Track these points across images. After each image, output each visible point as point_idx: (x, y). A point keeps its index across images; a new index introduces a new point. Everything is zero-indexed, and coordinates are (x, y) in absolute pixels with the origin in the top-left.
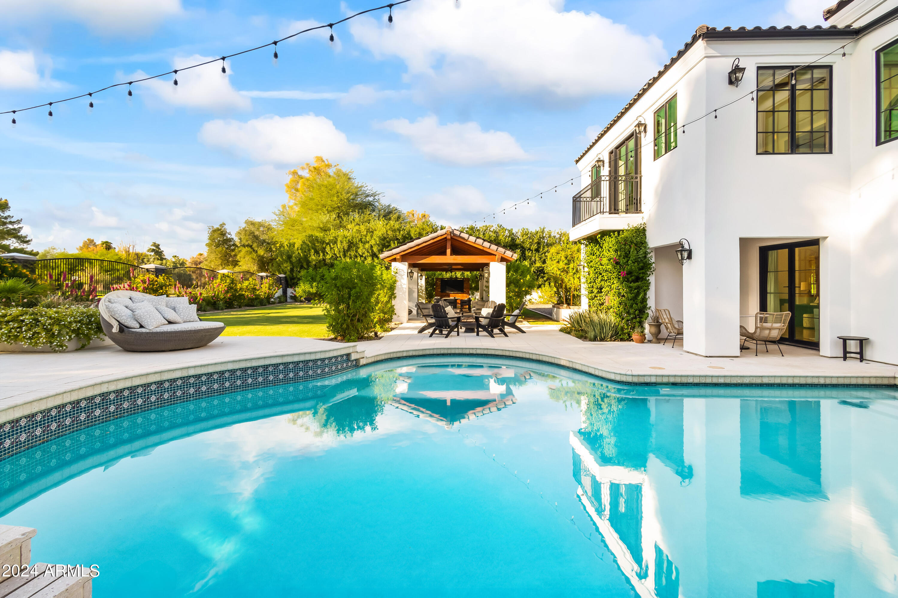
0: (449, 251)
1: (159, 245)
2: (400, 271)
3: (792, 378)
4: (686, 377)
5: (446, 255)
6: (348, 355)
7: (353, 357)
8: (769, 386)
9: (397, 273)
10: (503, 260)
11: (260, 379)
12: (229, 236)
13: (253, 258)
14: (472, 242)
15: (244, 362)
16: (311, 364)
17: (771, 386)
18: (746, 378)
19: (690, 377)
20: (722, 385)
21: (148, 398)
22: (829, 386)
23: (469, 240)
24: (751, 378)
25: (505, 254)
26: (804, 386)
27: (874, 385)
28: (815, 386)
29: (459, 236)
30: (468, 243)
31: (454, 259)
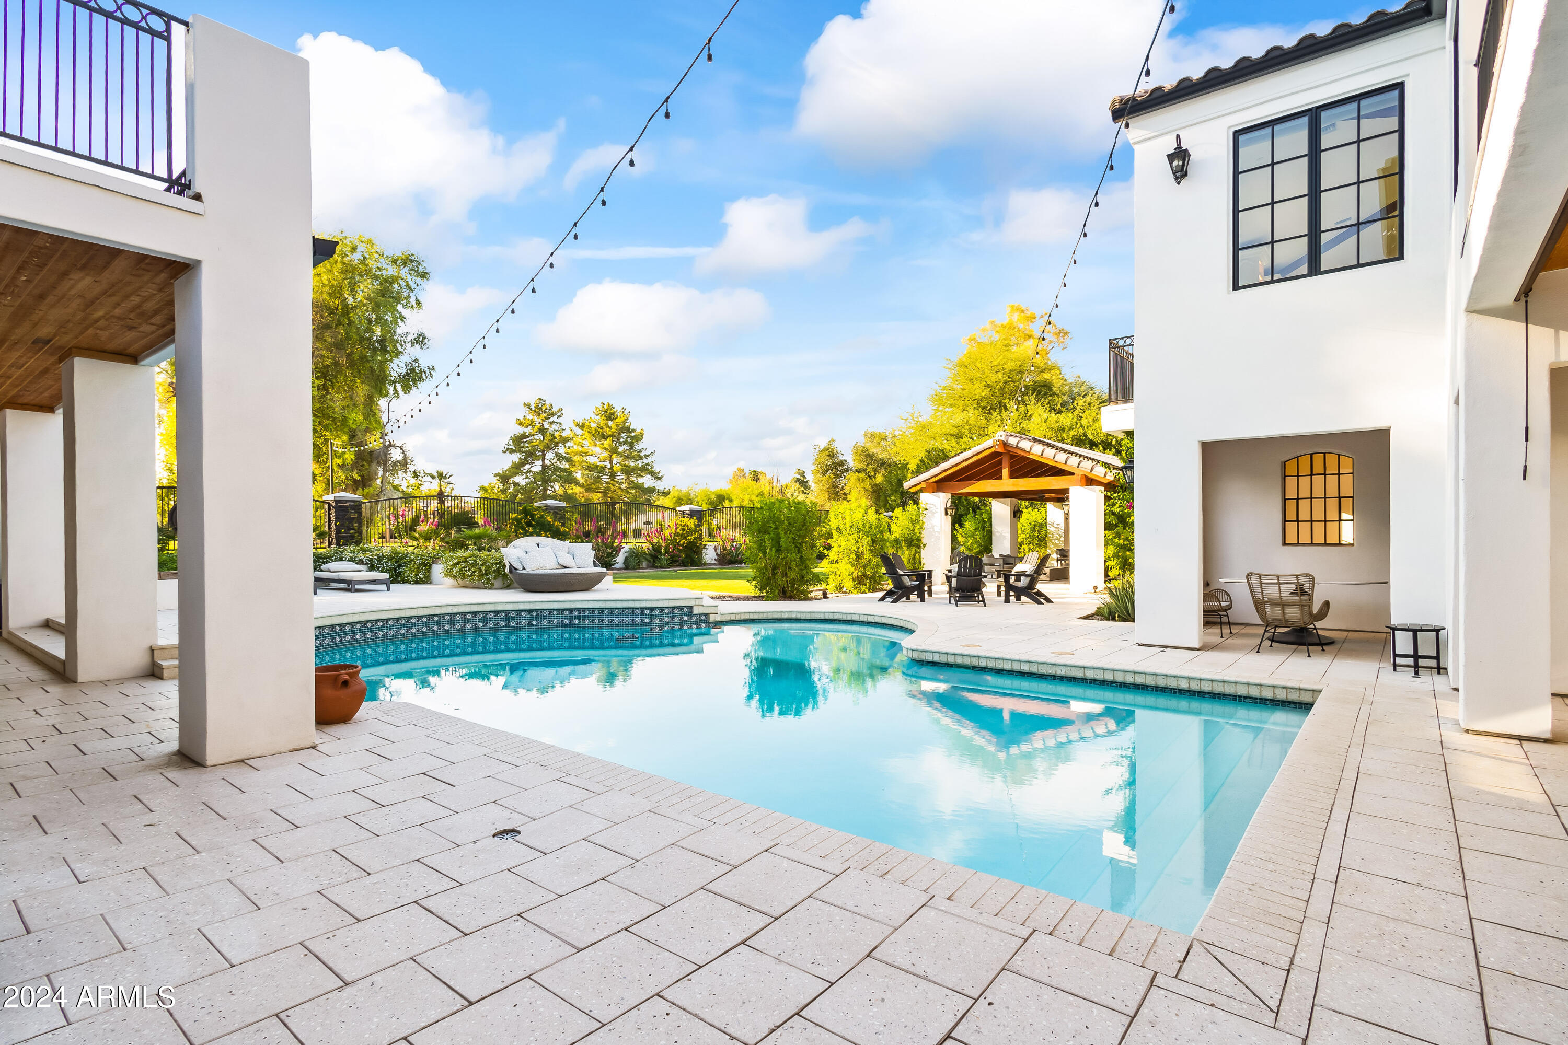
0: (1005, 472)
1: (804, 472)
2: (932, 506)
3: (1132, 675)
4: (977, 658)
5: (1000, 478)
6: (691, 608)
7: (696, 611)
8: (1103, 684)
9: (926, 509)
10: (1090, 481)
11: (587, 621)
12: (841, 458)
13: (865, 489)
14: (1038, 456)
15: (569, 603)
16: (637, 612)
17: (1108, 685)
18: (1061, 668)
19: (982, 659)
20: (1034, 676)
21: (487, 623)
22: (1207, 695)
23: (1032, 452)
24: (1068, 668)
25: (1093, 472)
26: (1161, 691)
27: (1295, 703)
28: (1180, 693)
29: (1017, 447)
30: (1030, 456)
31: (1013, 485)
